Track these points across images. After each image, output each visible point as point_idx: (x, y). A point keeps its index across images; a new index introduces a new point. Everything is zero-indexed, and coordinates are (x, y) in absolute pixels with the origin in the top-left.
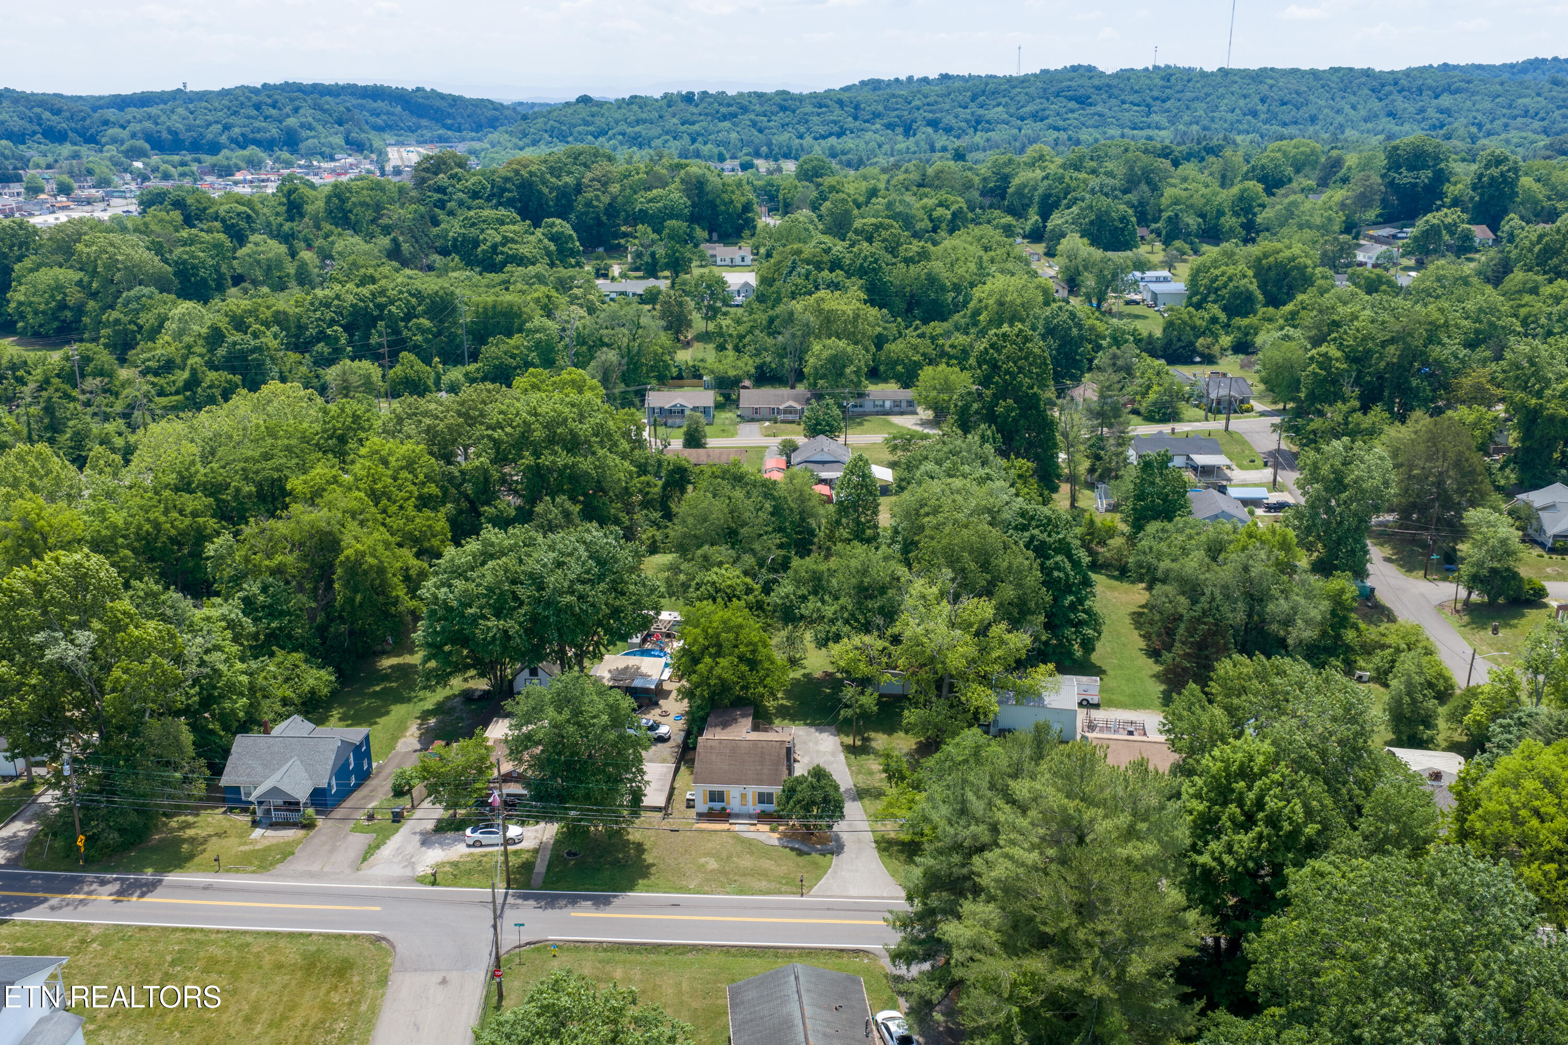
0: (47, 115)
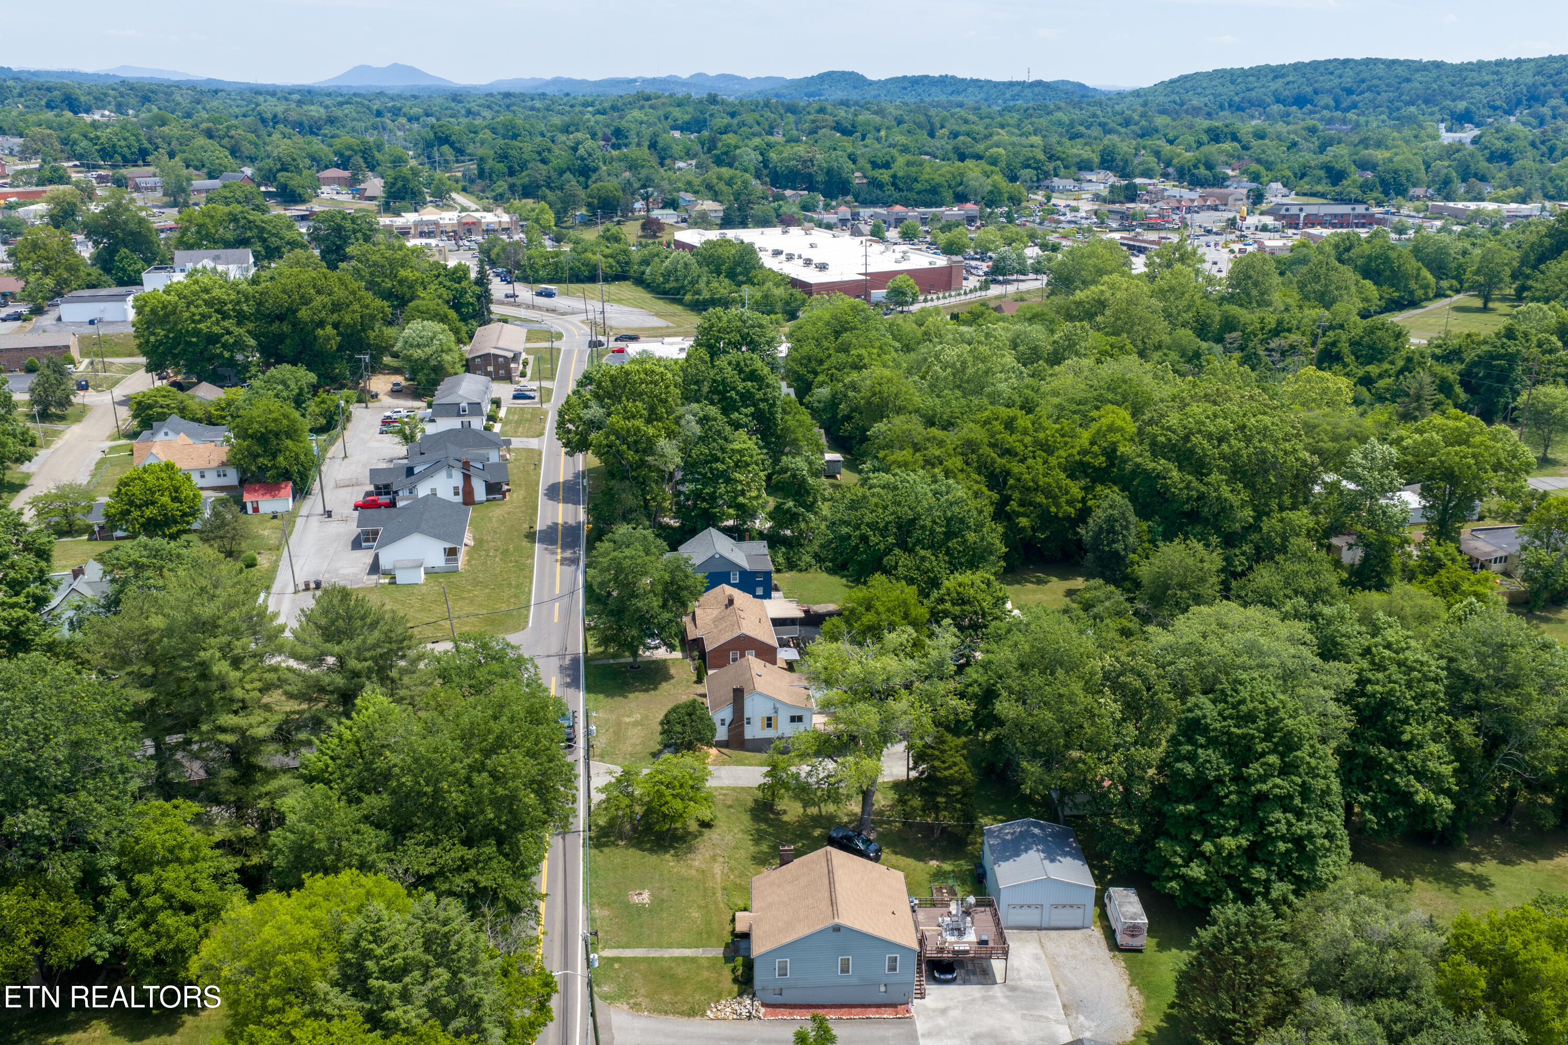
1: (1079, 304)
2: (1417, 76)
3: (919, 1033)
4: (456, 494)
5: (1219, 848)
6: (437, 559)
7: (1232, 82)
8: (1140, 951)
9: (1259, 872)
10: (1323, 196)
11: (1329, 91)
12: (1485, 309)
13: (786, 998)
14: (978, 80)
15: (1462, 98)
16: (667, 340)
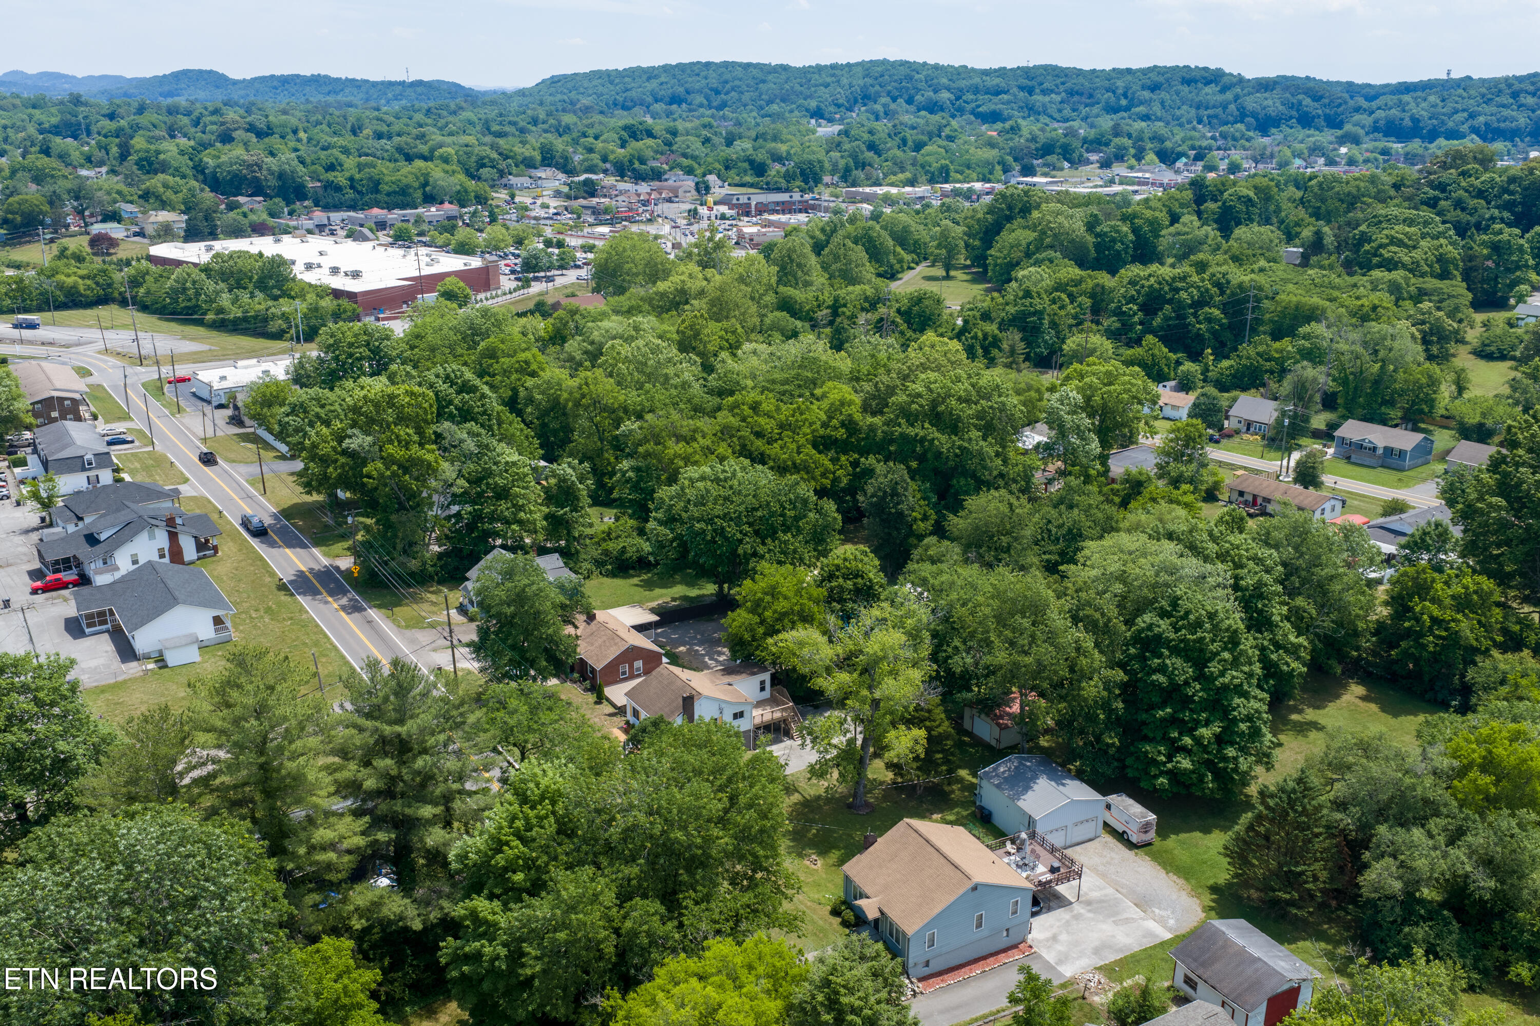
0: (1307, 101)
1: (663, 295)
2: (770, 77)
3: (1052, 962)
4: (162, 556)
5: (1198, 741)
6: (207, 632)
7: (611, 83)
8: (1150, 844)
9: (1231, 752)
10: (752, 186)
11: (700, 91)
12: (948, 277)
13: (935, 967)
14: (354, 80)
15: (810, 97)
16: (241, 363)
